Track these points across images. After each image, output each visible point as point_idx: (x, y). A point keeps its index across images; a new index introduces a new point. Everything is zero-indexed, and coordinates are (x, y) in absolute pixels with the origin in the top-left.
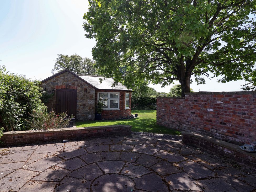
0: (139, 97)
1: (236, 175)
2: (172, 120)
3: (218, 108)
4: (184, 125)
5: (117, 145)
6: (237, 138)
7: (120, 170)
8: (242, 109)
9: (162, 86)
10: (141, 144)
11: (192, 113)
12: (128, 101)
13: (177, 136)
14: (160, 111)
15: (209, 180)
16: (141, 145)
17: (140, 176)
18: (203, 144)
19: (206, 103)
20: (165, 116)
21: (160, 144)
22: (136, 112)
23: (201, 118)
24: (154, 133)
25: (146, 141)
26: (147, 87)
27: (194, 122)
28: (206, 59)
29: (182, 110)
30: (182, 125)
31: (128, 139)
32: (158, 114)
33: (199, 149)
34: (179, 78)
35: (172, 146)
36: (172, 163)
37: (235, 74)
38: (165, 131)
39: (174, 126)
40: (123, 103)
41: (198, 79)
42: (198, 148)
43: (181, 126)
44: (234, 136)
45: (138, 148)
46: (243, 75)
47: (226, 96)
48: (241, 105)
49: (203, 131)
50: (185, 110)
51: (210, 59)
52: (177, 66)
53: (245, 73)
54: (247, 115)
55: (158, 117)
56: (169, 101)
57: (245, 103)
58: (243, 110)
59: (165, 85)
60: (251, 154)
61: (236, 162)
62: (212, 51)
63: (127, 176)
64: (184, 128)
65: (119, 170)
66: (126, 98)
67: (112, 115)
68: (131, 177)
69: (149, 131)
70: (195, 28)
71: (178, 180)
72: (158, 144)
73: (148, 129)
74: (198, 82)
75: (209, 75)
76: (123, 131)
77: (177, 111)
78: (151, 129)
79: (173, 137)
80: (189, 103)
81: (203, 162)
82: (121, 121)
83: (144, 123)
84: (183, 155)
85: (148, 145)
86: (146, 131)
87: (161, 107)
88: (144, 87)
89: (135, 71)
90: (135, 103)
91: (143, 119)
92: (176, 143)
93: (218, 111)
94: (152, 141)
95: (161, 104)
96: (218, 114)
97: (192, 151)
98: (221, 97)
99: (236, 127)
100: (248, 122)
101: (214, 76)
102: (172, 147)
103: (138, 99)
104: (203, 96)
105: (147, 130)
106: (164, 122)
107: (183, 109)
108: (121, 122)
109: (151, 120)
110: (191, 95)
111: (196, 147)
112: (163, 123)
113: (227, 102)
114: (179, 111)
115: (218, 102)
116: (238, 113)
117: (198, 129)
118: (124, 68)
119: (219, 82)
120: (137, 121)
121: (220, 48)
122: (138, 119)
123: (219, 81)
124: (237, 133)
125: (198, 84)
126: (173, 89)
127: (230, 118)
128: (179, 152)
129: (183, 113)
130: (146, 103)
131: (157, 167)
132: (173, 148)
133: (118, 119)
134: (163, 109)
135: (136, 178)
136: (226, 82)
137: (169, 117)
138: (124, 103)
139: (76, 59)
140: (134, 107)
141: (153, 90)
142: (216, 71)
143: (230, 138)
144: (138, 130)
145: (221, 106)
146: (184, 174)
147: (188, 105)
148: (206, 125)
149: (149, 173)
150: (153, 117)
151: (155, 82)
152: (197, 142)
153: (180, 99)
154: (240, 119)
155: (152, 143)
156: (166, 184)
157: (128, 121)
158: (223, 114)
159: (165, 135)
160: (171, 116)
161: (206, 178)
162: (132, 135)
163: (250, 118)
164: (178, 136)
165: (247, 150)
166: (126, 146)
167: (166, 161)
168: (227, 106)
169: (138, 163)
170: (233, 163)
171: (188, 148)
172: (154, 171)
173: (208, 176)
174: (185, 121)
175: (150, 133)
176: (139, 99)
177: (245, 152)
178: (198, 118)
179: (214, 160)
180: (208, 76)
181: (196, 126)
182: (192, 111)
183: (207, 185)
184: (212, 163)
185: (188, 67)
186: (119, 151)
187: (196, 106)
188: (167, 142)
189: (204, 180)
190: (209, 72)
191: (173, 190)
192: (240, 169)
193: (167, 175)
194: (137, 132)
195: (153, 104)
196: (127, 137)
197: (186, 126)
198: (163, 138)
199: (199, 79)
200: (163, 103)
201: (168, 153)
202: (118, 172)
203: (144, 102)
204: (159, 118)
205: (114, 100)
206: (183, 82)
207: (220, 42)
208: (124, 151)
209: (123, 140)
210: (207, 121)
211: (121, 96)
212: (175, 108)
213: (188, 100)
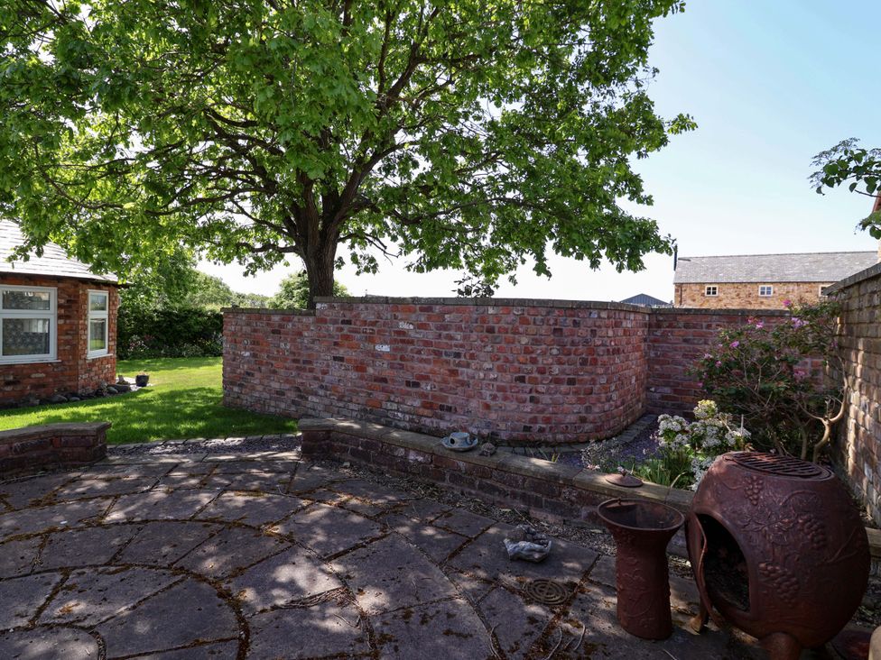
0: (155, 311)
1: (430, 516)
2: (275, 385)
3: (403, 341)
4: (315, 399)
5: (27, 513)
6: (441, 418)
7: (32, 611)
8: (454, 342)
9: (246, 270)
10: (145, 489)
11: (335, 358)
12: (103, 324)
13: (288, 435)
14: (234, 360)
15: (363, 549)
16: (148, 491)
17: (130, 606)
18: (360, 448)
19: (374, 328)
20: (253, 375)
21: (225, 475)
22: (140, 367)
23: (360, 373)
24: (209, 437)
25: (171, 471)
26: (190, 272)
27: (341, 388)
28: (376, 199)
29: (309, 352)
30: (307, 399)
31: (90, 478)
32: (228, 369)
33: (348, 464)
34: (302, 249)
35: (266, 472)
36: (259, 529)
37: (447, 253)
38: (251, 425)
39: (283, 406)
40: (78, 334)
41: (359, 258)
42: (345, 464)
43: (303, 402)
44: (435, 415)
45: (133, 504)
46: (464, 257)
47: (421, 310)
48: (452, 332)
49: (365, 410)
50: (317, 351)
51: (386, 199)
52: (295, 207)
53: (469, 253)
54: (463, 359)
55: (228, 382)
56: (268, 324)
57: (459, 329)
58: (456, 346)
59: (256, 267)
60: (464, 454)
61: (434, 481)
62: (398, 180)
63: (67, 623)
64: (314, 410)
65: (27, 612)
66: (90, 312)
67: (19, 388)
68: (86, 623)
69: (190, 434)
70: (337, 92)
71: (274, 575)
72: (216, 475)
73: (184, 426)
74: (359, 267)
75: (385, 247)
76: (65, 450)
77: (291, 357)
78: (196, 427)
79: (274, 441)
80: (327, 330)
81: (354, 501)
82: (64, 408)
83: (172, 408)
84: (298, 495)
85: (176, 486)
86: (178, 435)
87: (238, 345)
88: (179, 270)
89: (128, 206)
90: (140, 334)
91: (172, 392)
92: (283, 459)
93: (402, 349)
94: (194, 467)
95: (239, 334)
96: (402, 358)
97: (328, 475)
98: (410, 310)
99: (441, 390)
100: (465, 375)
101: (401, 253)
102: (268, 475)
103: (151, 317)
104: (367, 309)
105: (183, 432)
106: (252, 396)
107: (310, 348)
108: (66, 410)
109: (204, 393)
110: (335, 305)
111: (340, 462)
112: (247, 400)
113: (422, 324)
114: (299, 354)
115: (403, 326)
116: (446, 354)
117: (352, 406)
118: (76, 183)
119: (409, 270)
120: (143, 401)
121: (415, 173)
122: (149, 395)
123: (408, 268)
124: (443, 406)
125: (358, 273)
126: (289, 285)
127: (428, 367)
128: (288, 488)
129: (310, 362)
130: (189, 332)
131: (204, 554)
132: (270, 477)
133: (47, 402)
134: (245, 349)
135: (109, 622)
136: (425, 270)
137: (268, 378)
138: (81, 332)
140: (135, 348)
141: (221, 284)
142: (405, 237)
143: (427, 421)
144: (141, 436)
145: (410, 336)
146: (296, 552)
147: (325, 337)
148: (371, 394)
149: (171, 586)
150: (212, 380)
151: (220, 254)
152: (344, 445)
153: (300, 317)
154: (449, 371)
155: (192, 476)
156: (229, 604)
157: (98, 407)
158: (412, 359)
159: (250, 438)
160: (275, 372)
161: (356, 547)
162: (112, 458)
163: (468, 366)
164: (291, 435)
165: (456, 446)
166: (77, 506)
167: (240, 525)
168: (424, 336)
169: (127, 559)
170: (426, 487)
171: (317, 468)
172: (188, 573)
173: (362, 539)
174: (315, 386)
175: (192, 441)
176: (158, 316)
177: (453, 453)
178: (353, 375)
179: (384, 488)
180: (385, 252)
181: (346, 399)
182: (335, 353)
183: (356, 564)
184: (377, 498)
185: (328, 215)
186: (36, 535)
187: (347, 337)
188: (252, 460)
189: (350, 554)
190: (386, 240)
191: (254, 615)
192: (440, 498)
193: (238, 572)
194: (138, 445)
195: (216, 337)
196: (86, 472)
197: (318, 401)
198: (240, 450)
199: (361, 256)
200: (247, 329)
201: (251, 498)
202: (23, 622)
203: (179, 327)
204: (233, 383)
205: (30, 321)
206: (313, 264)
207: (417, 157)
208: (62, 531)
209: (63, 486)
210: (375, 380)
211: (62, 301)
212: (288, 347)
213: (324, 321)
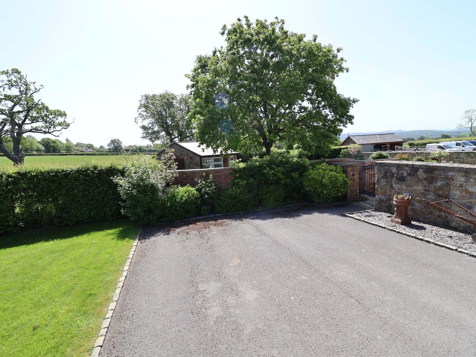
66: (230, 161)
138: (228, 166)
139: (168, 100)
205: (218, 164)
211: (224, 160)
